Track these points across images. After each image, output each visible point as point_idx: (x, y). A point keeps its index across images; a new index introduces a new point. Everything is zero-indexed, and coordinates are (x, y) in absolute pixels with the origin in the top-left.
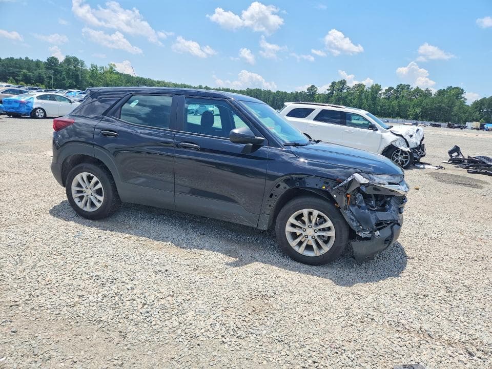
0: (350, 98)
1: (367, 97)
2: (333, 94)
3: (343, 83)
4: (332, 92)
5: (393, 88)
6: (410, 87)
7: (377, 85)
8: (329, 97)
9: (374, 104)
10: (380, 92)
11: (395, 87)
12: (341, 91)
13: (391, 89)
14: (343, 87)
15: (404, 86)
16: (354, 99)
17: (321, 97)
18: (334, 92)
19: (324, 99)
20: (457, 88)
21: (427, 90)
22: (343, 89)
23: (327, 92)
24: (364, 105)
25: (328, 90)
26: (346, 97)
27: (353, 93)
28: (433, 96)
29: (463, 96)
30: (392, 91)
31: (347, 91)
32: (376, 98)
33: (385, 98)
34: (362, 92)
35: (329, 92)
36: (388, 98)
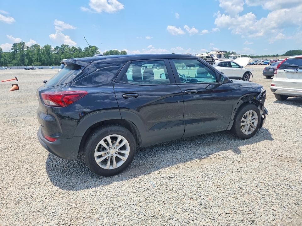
0: (31, 54)
1: (43, 53)
2: (17, 52)
3: (22, 44)
4: (16, 50)
5: (59, 47)
6: (69, 46)
7: (48, 45)
8: (14, 54)
9: (50, 57)
10: (51, 50)
11: (60, 47)
12: (23, 50)
13: (57, 48)
14: (23, 47)
15: (65, 46)
16: (34, 55)
17: (7, 54)
18: (17, 50)
19: (10, 56)
20: (94, 46)
21: (79, 47)
22: (23, 48)
23: (12, 51)
24: (43, 58)
25: (12, 49)
26: (28, 54)
27: (33, 51)
28: (83, 51)
29: (98, 50)
30: (59, 49)
31: (28, 50)
32: (49, 53)
33: (55, 54)
34: (39, 50)
35: (13, 50)
36: (58, 53)
